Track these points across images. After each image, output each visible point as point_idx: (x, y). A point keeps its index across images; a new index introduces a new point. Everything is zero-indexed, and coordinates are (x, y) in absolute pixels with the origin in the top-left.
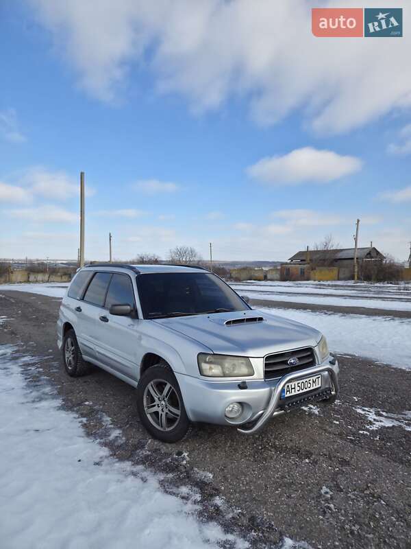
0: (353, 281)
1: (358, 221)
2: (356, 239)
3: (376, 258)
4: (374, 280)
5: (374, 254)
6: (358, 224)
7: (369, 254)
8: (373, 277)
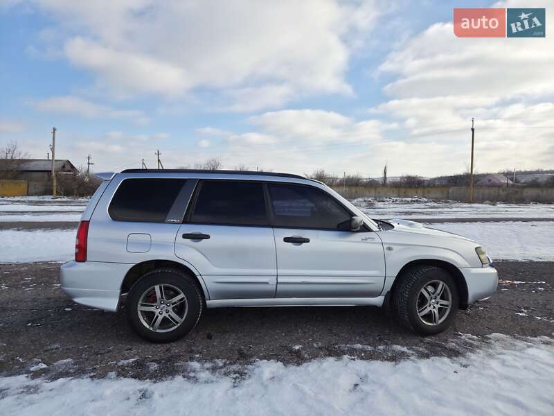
0: (53, 197)
1: (54, 130)
2: (53, 150)
3: (70, 171)
4: (76, 195)
5: (68, 167)
6: (54, 133)
7: (64, 167)
8: (75, 192)
